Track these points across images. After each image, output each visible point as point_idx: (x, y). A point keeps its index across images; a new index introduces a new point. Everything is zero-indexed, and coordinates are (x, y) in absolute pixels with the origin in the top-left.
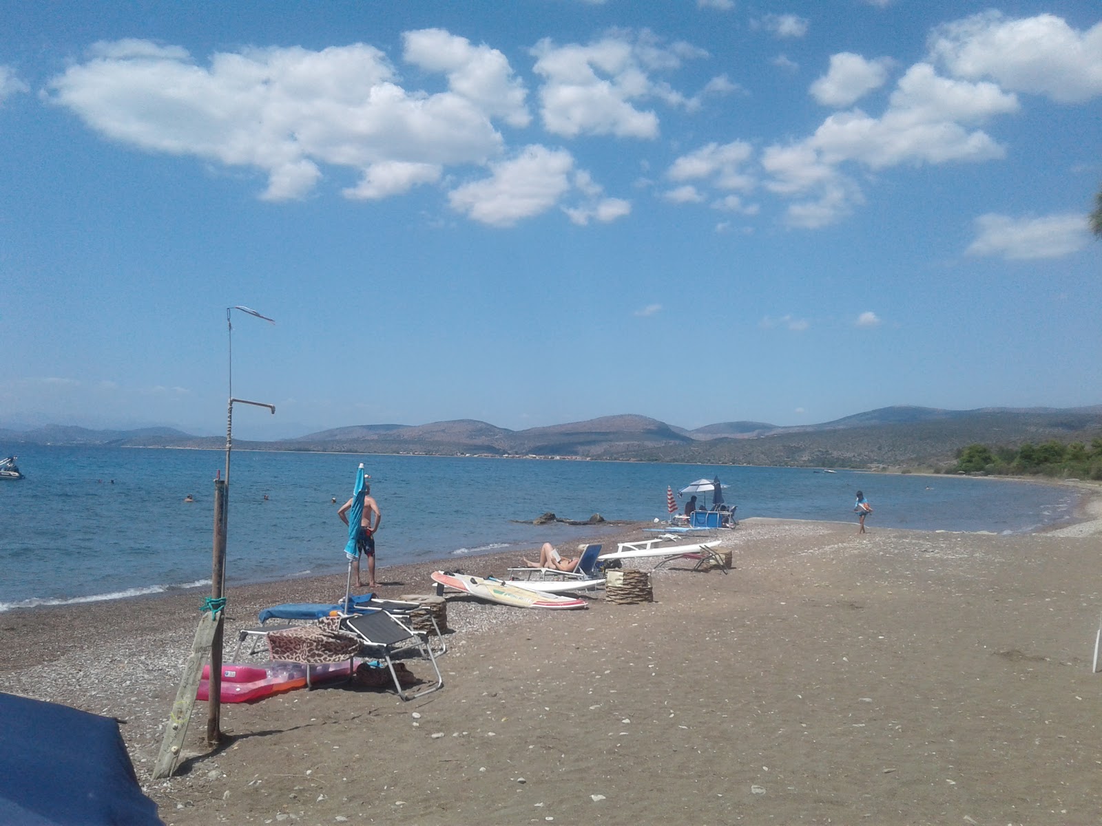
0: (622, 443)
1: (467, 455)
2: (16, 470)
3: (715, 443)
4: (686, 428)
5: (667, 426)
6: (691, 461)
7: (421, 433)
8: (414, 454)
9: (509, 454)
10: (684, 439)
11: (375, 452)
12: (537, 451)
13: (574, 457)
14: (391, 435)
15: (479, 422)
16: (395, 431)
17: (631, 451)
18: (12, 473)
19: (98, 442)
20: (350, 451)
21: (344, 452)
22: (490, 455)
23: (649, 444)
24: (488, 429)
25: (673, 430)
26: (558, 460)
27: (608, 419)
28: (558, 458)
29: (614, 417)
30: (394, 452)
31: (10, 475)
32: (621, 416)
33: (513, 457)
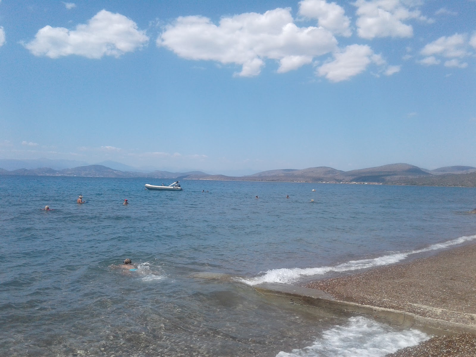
0: (397, 177)
1: (324, 182)
2: (179, 186)
3: (443, 177)
4: (429, 170)
5: (419, 168)
6: (432, 185)
7: (302, 173)
8: (300, 182)
9: (343, 182)
10: (428, 174)
11: (283, 181)
12: (357, 180)
13: (374, 183)
14: (289, 174)
15: (329, 167)
16: (291, 172)
17: (402, 180)
18: (178, 187)
19: (174, 177)
20: (273, 181)
21: (270, 181)
22: (334, 182)
23: (410, 177)
24: (333, 171)
25: (422, 170)
26: (366, 184)
27: (389, 166)
28: (366, 183)
29: (393, 164)
30: (292, 181)
31: (177, 188)
32: (396, 164)
33: (345, 183)
